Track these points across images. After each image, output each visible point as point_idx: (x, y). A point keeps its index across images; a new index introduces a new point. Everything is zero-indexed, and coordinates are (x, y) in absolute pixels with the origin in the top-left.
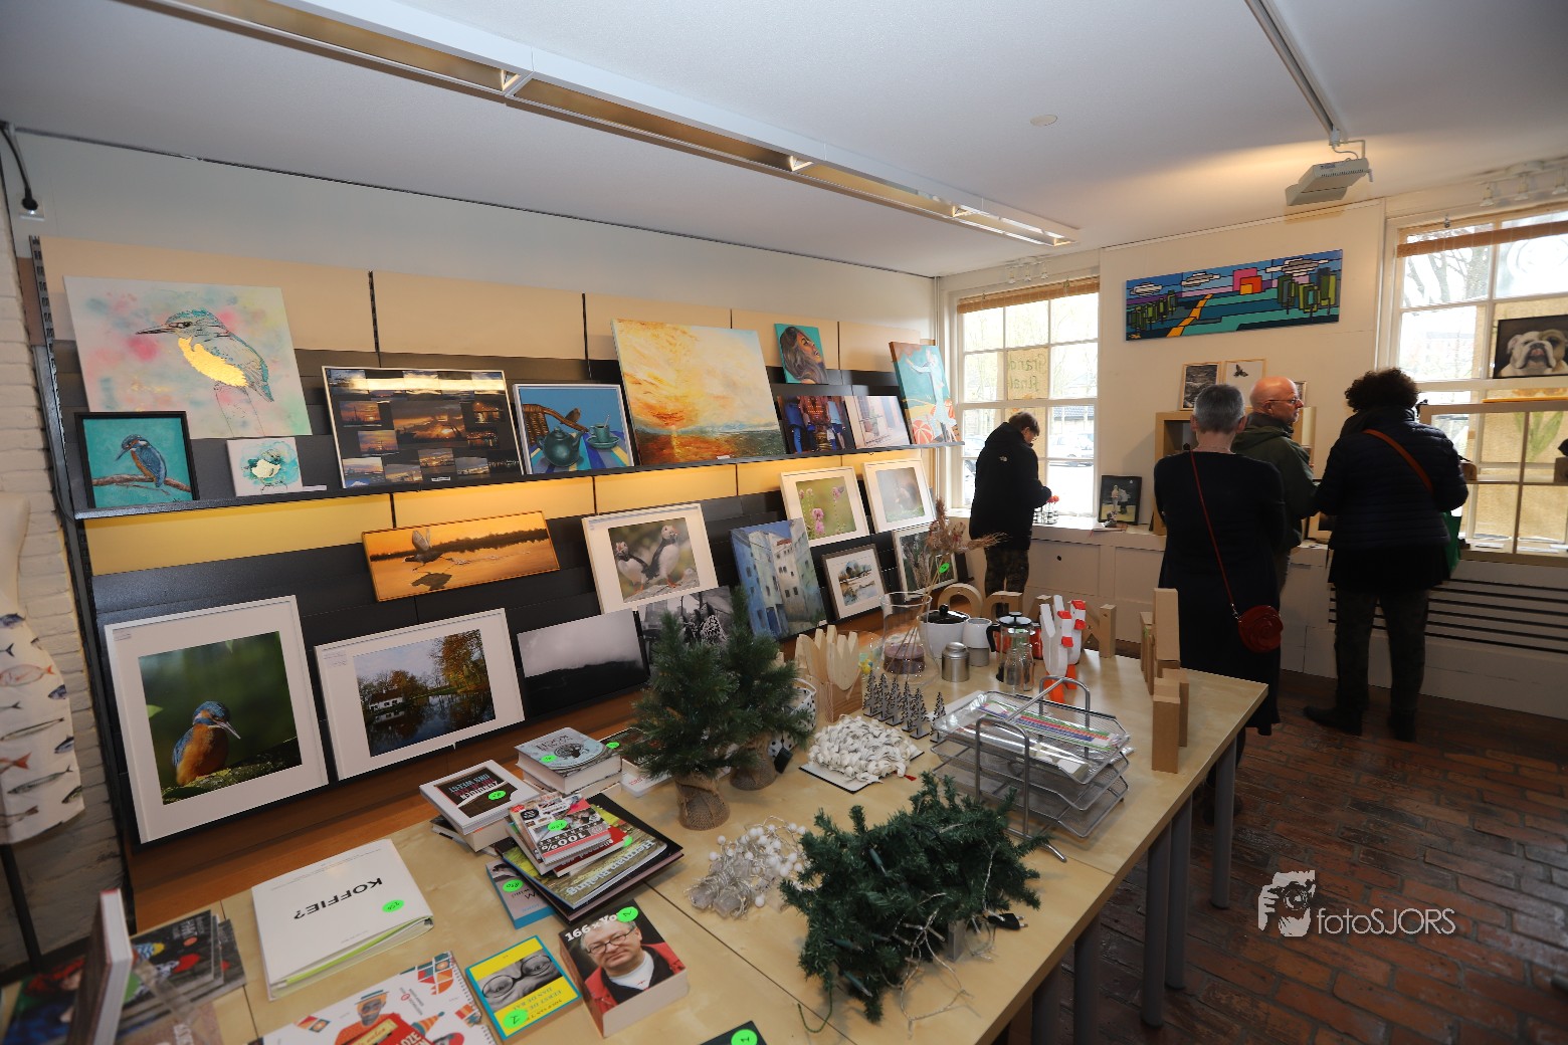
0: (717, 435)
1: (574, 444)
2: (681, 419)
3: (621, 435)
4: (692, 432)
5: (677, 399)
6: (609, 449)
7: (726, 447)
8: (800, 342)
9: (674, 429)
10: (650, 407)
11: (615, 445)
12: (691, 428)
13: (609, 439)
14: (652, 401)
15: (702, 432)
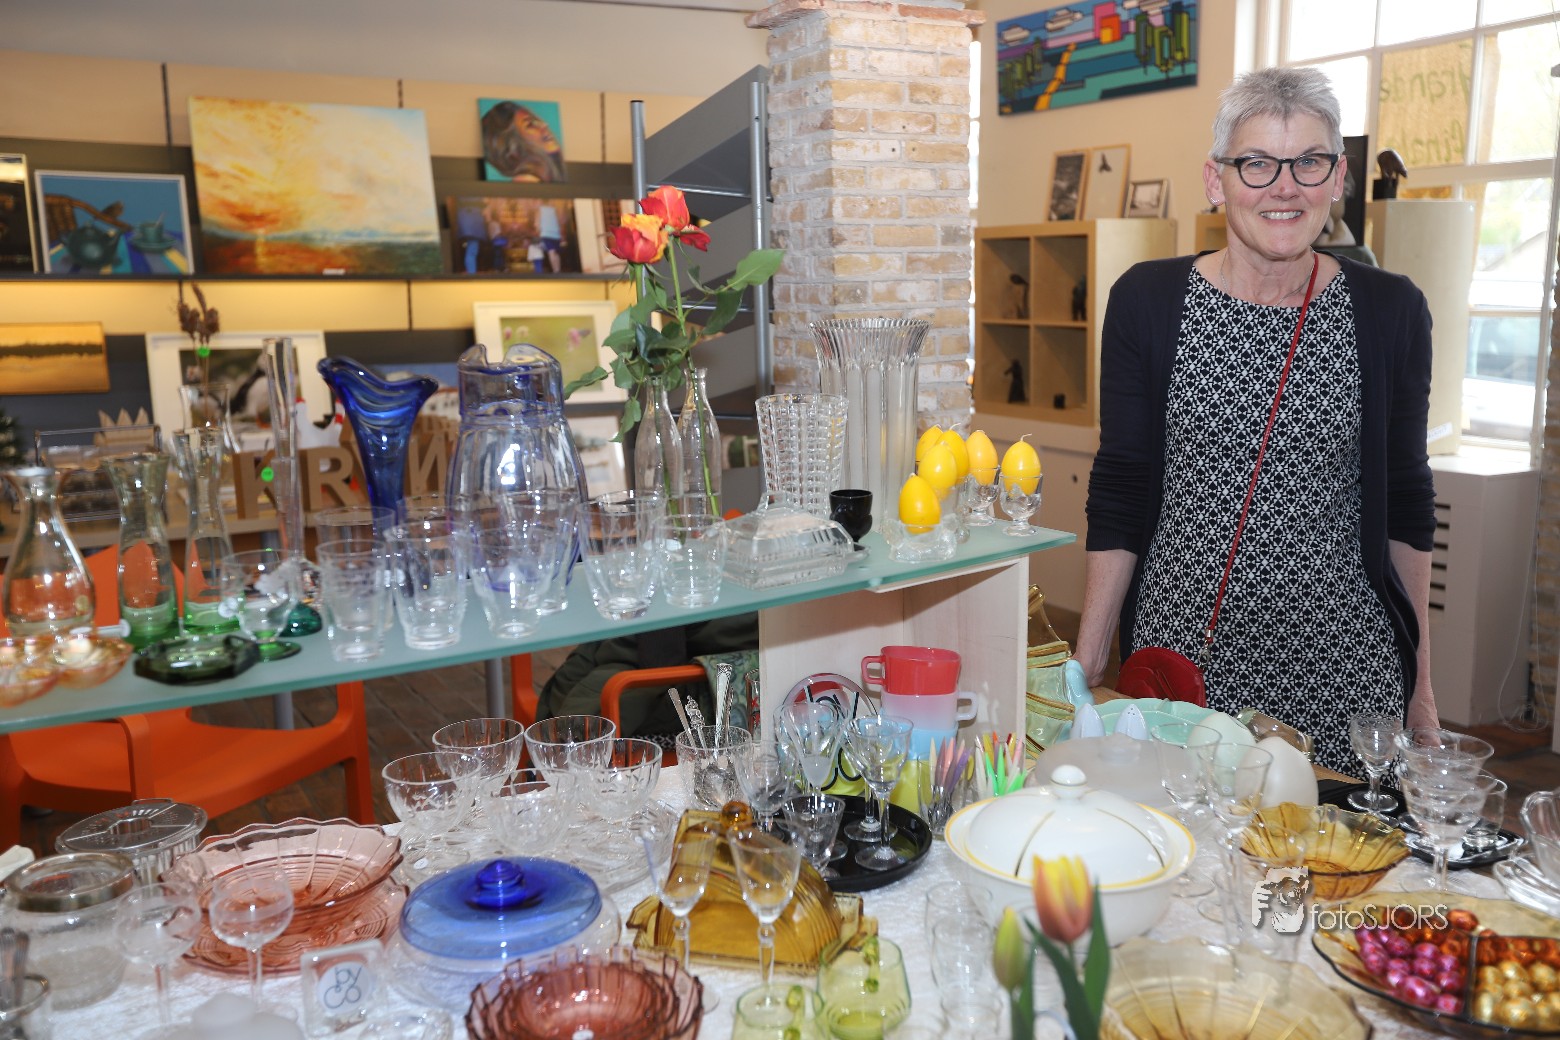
0: (331, 244)
1: (112, 243)
2: (274, 221)
3: (180, 236)
4: (290, 238)
5: (271, 196)
6: (161, 252)
7: (344, 259)
8: (519, 122)
9: (261, 233)
10: (228, 206)
11: (169, 248)
12: (288, 233)
13: (160, 238)
14: (232, 197)
15: (306, 238)
